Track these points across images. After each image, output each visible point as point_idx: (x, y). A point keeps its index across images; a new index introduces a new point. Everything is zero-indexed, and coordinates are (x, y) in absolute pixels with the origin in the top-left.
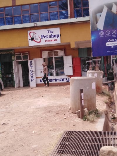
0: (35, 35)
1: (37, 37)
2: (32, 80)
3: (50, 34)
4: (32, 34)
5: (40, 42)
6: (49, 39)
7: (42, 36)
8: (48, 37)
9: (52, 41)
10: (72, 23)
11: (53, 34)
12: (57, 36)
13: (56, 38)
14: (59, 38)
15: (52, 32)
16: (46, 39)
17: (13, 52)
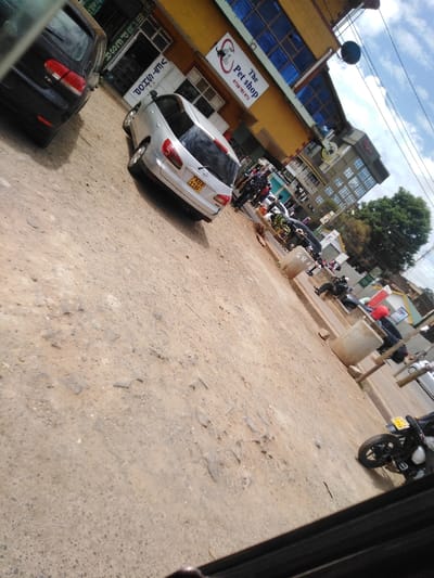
0: (230, 53)
1: (230, 61)
2: (138, 91)
3: (250, 79)
4: (228, 45)
5: (226, 72)
6: (241, 83)
7: (238, 68)
8: (244, 79)
9: (242, 90)
10: (289, 102)
11: (254, 85)
12: (255, 94)
13: (250, 94)
14: (255, 99)
15: (256, 80)
16: (238, 79)
17: (148, 7)
